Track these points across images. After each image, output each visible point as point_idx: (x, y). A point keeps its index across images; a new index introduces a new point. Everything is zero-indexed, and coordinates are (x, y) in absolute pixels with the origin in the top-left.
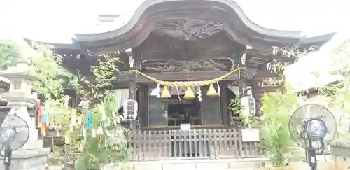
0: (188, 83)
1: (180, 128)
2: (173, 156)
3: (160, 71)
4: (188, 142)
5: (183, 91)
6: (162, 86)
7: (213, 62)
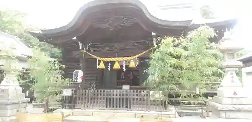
0: (117, 58)
1: (122, 89)
2: (107, 107)
3: (99, 51)
4: (114, 98)
5: (129, 62)
6: (100, 61)
7: (135, 44)
